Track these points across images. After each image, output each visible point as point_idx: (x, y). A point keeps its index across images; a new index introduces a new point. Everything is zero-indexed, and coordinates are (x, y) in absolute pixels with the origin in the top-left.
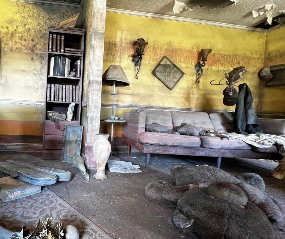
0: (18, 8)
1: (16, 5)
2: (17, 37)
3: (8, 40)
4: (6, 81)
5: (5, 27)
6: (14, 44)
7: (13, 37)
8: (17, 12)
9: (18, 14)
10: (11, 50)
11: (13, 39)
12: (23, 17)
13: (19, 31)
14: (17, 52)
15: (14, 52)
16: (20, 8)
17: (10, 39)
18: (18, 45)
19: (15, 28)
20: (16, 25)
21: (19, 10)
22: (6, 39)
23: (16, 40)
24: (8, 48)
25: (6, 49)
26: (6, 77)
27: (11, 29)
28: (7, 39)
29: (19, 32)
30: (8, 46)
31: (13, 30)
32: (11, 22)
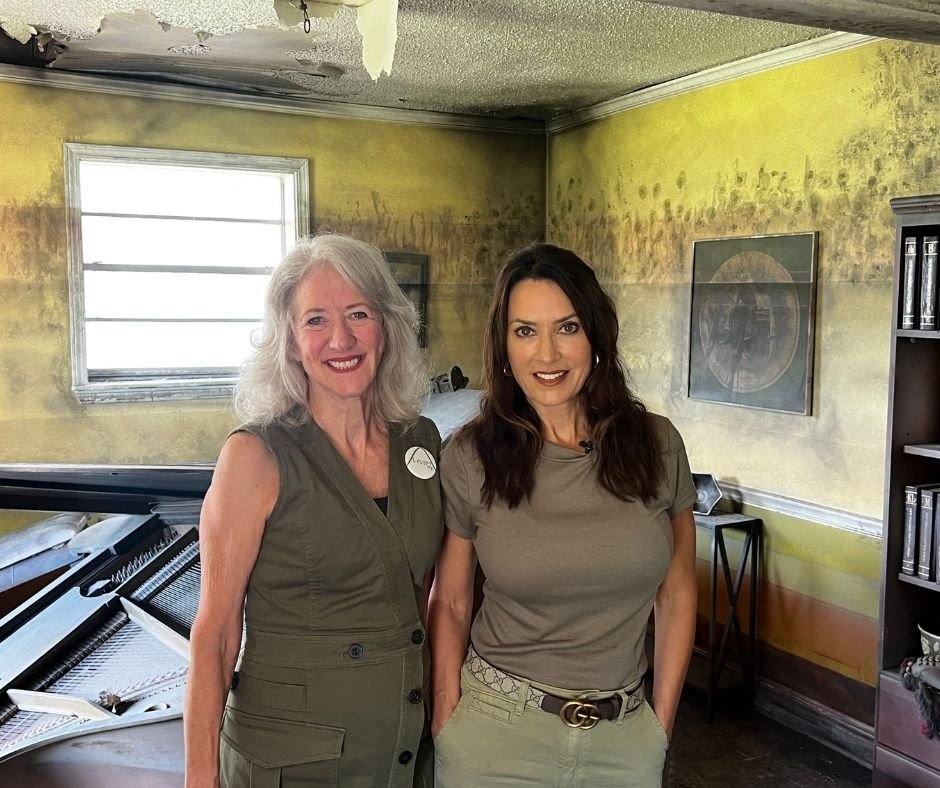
0: (883, 70)
1: (877, 59)
2: (877, 217)
3: (844, 235)
4: (834, 427)
5: (835, 177)
6: (864, 250)
7: (864, 217)
8: (880, 93)
9: (882, 101)
10: (853, 281)
11: (863, 228)
12: (901, 108)
13: (884, 184)
14: (877, 287)
15: (866, 286)
16: (894, 66)
17: (852, 230)
18: (881, 253)
19: (870, 171)
20: (874, 158)
21: (888, 78)
22: (836, 231)
23: (874, 231)
24: (843, 274)
25: (836, 279)
26: (834, 404)
27: (856, 179)
28: (842, 229)
29: (885, 189)
30: (845, 261)
31: (863, 183)
32: (856, 148)
